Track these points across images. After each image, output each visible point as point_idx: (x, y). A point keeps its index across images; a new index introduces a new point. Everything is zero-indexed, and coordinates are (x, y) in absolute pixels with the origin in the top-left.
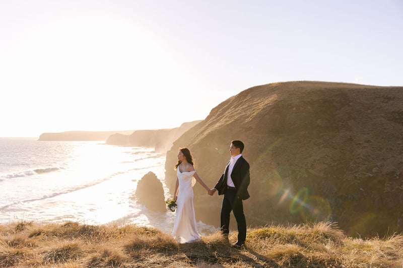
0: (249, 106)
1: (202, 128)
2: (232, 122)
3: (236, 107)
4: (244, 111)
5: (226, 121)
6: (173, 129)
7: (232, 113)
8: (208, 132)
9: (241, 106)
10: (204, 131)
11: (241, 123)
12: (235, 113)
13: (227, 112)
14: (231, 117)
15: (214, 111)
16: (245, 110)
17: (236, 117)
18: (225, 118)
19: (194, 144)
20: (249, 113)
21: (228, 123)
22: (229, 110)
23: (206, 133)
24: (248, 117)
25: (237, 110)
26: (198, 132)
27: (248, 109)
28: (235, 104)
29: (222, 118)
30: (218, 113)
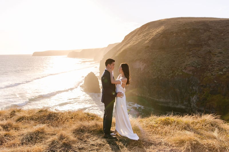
0: (147, 34)
1: (120, 47)
2: (137, 44)
3: (139, 35)
4: (144, 37)
5: (134, 43)
6: (103, 48)
7: (137, 38)
8: (124, 49)
9: (143, 34)
10: (121, 49)
11: (142, 43)
12: (139, 38)
13: (134, 38)
14: (136, 40)
15: (126, 37)
16: (144, 36)
17: (140, 40)
18: (133, 41)
19: (115, 56)
20: (147, 38)
21: (134, 44)
22: (136, 36)
23: (122, 50)
24: (146, 40)
25: (140, 36)
27: (146, 36)
28: (139, 33)
29: (131, 41)
30: (129, 38)
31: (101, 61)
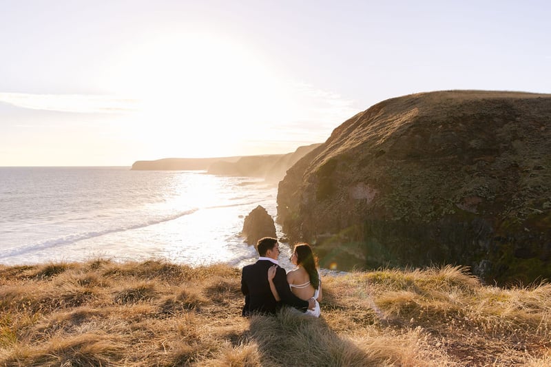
0: (381, 124)
1: (322, 153)
2: (359, 146)
3: (364, 126)
4: (376, 131)
5: (351, 145)
6: (286, 155)
7: (359, 134)
8: (331, 157)
9: (372, 124)
10: (323, 157)
11: (370, 145)
12: (364, 133)
13: (353, 133)
14: (358, 139)
15: (337, 132)
17: (365, 139)
18: (351, 140)
19: (312, 172)
20: (381, 133)
21: (354, 146)
22: (356, 130)
23: (326, 159)
24: (380, 139)
25: (366, 129)
26: (317, 158)
27: (379, 129)
28: (364, 122)
29: (346, 140)
30: (341, 135)
31: (281, 183)
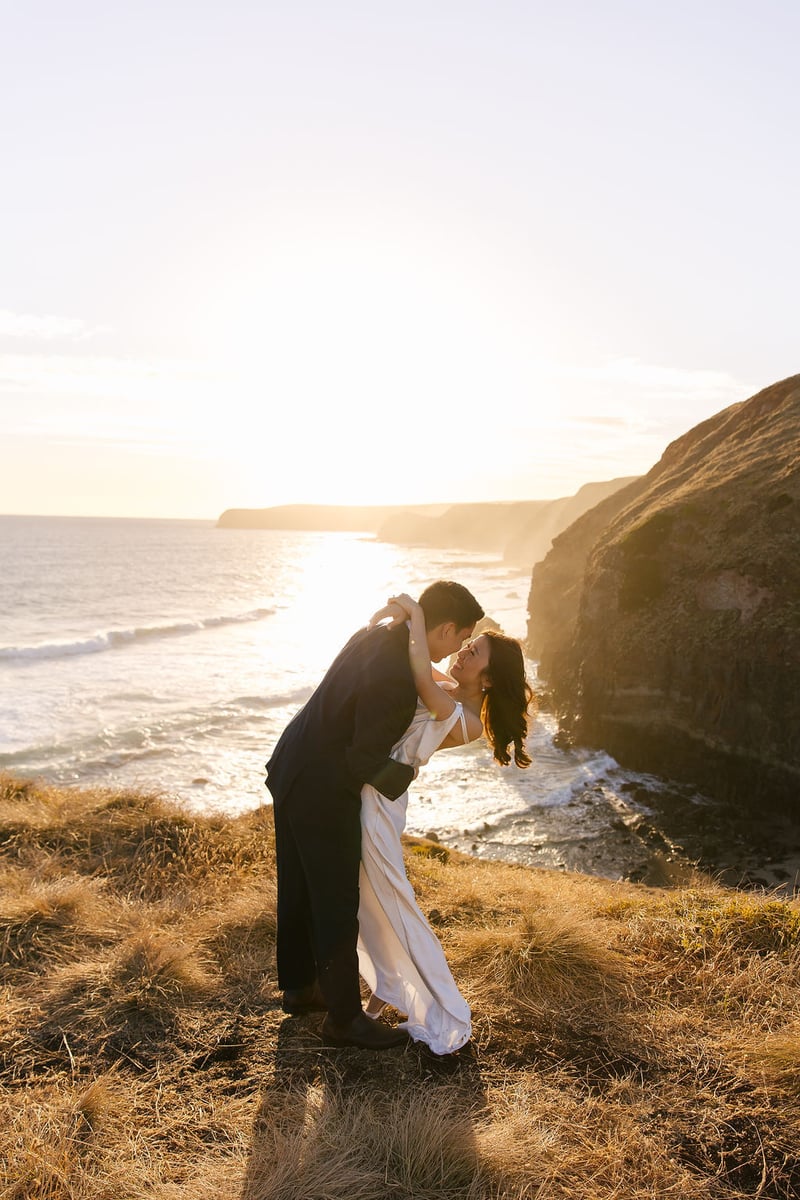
0: (784, 433)
1: (638, 499)
2: (728, 482)
3: (742, 437)
4: (770, 449)
5: (710, 480)
6: (555, 502)
7: (729, 456)
8: (658, 508)
9: (761, 433)
10: (641, 508)
11: (756, 483)
12: (742, 454)
13: (714, 452)
14: (726, 467)
15: (673, 451)
16: (770, 445)
17: (743, 467)
18: (709, 469)
19: (609, 544)
20: (784, 454)
21: (716, 485)
22: (723, 446)
23: (647, 514)
24: (780, 466)
25: (747, 442)
26: (625, 510)
27: (780, 443)
28: (743, 426)
29: (696, 469)
30: (687, 455)
31: (539, 567)
